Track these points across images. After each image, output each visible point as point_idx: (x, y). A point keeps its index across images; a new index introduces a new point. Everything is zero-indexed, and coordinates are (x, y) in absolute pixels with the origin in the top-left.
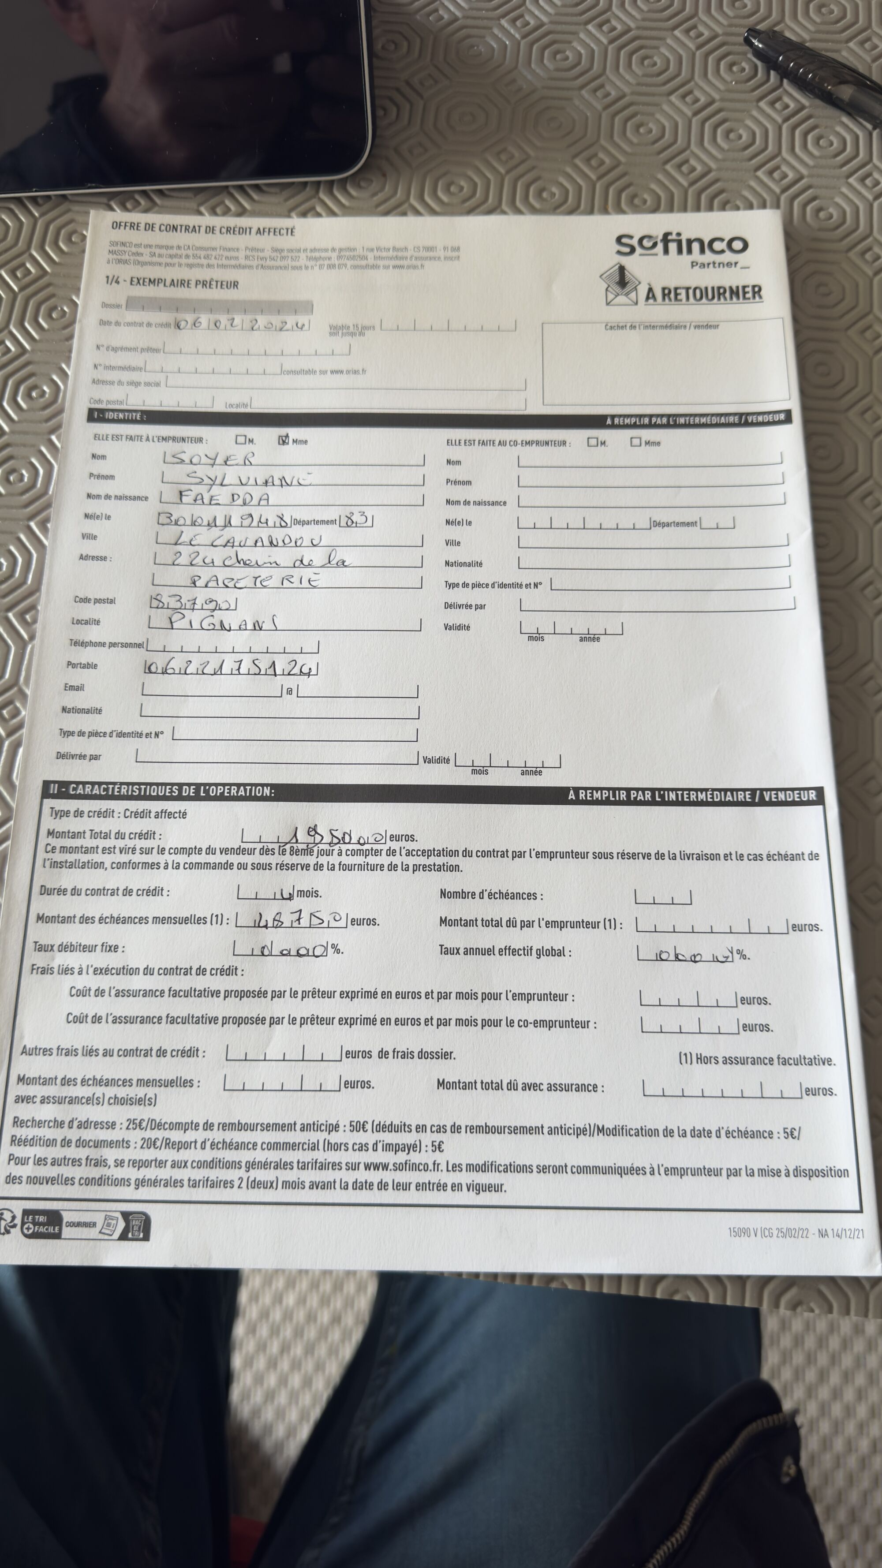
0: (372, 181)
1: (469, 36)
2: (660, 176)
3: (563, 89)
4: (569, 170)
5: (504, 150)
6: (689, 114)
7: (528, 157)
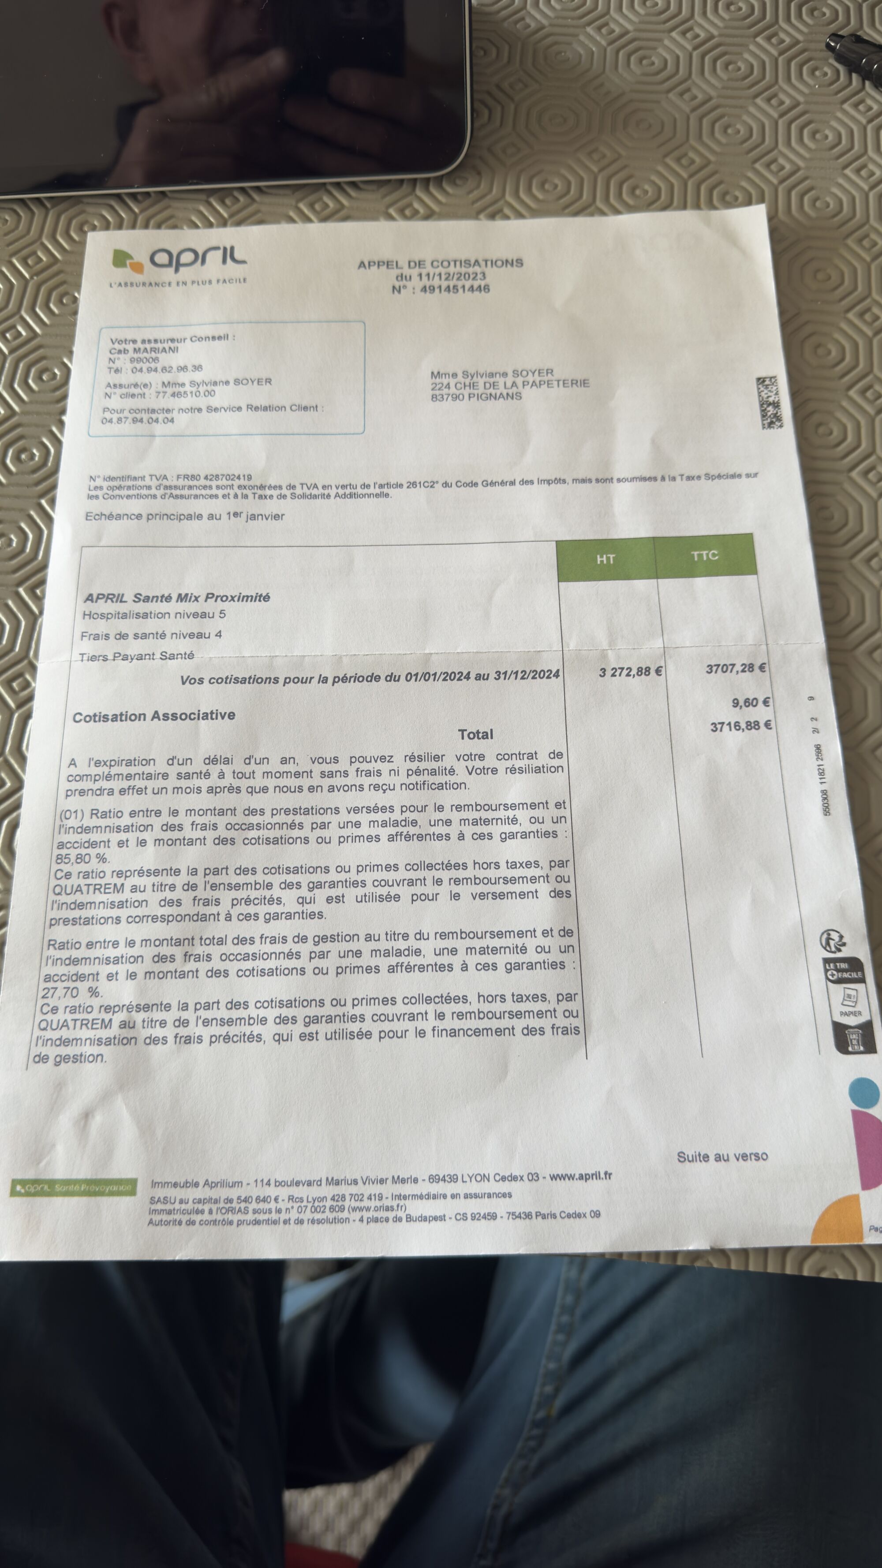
0: (467, 180)
1: (556, 43)
2: (750, 174)
3: (652, 92)
4: (660, 168)
5: (596, 150)
6: (776, 116)
7: (620, 156)
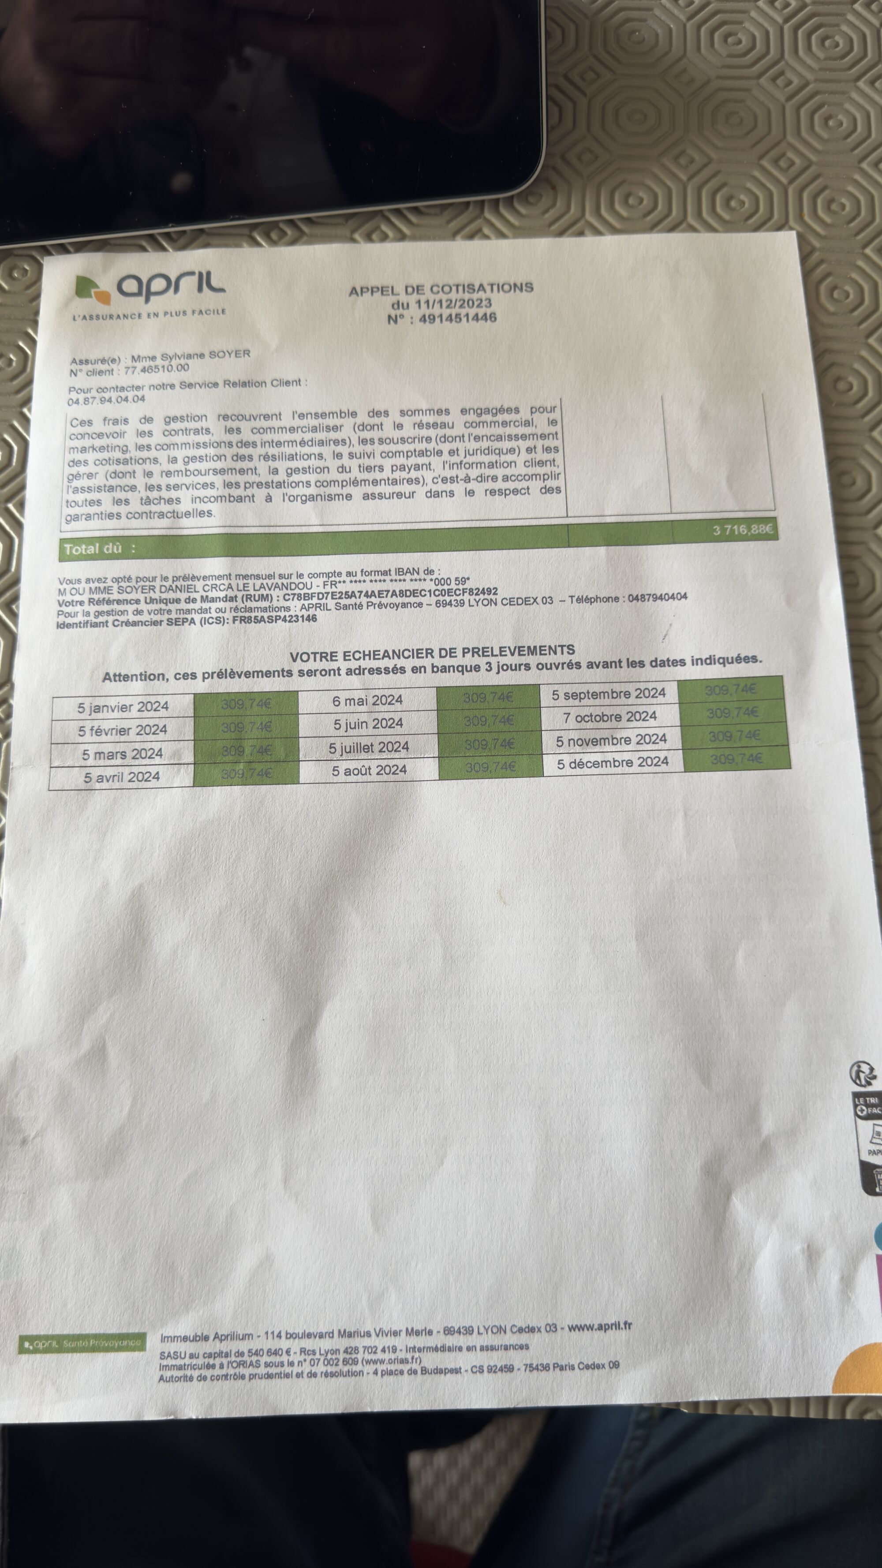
0: (541, 196)
1: (629, 20)
2: (857, 177)
3: (739, 78)
4: (757, 173)
5: (683, 153)
7: (710, 161)
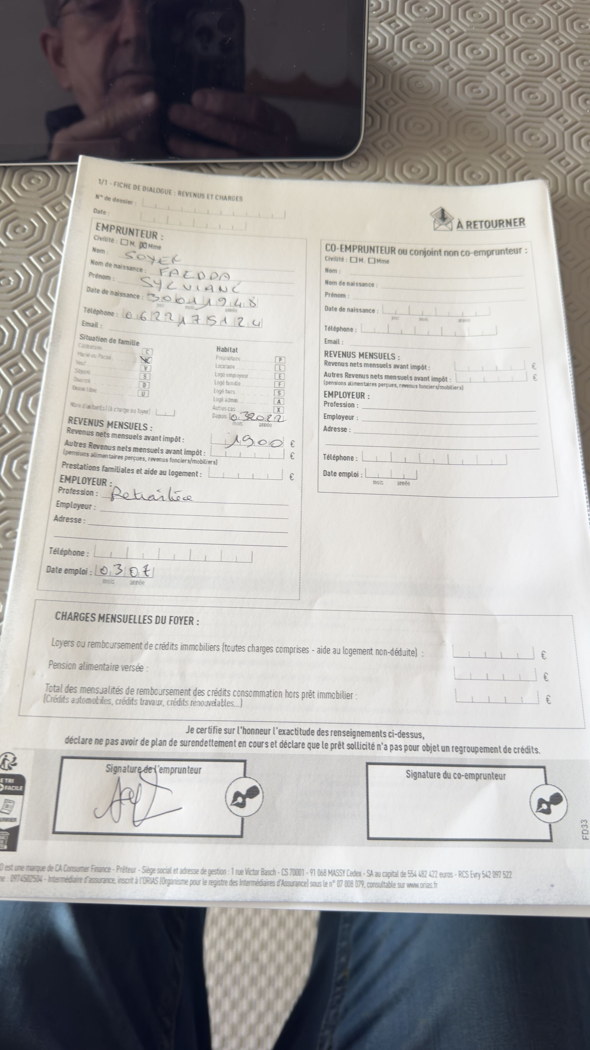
0: (359, 163)
1: (414, 75)
2: (548, 167)
3: (480, 110)
4: (488, 161)
5: (444, 147)
6: (562, 129)
7: (461, 152)
